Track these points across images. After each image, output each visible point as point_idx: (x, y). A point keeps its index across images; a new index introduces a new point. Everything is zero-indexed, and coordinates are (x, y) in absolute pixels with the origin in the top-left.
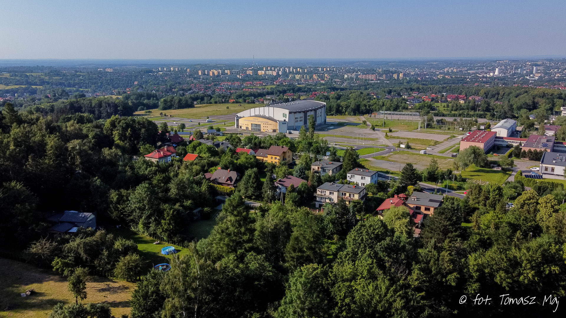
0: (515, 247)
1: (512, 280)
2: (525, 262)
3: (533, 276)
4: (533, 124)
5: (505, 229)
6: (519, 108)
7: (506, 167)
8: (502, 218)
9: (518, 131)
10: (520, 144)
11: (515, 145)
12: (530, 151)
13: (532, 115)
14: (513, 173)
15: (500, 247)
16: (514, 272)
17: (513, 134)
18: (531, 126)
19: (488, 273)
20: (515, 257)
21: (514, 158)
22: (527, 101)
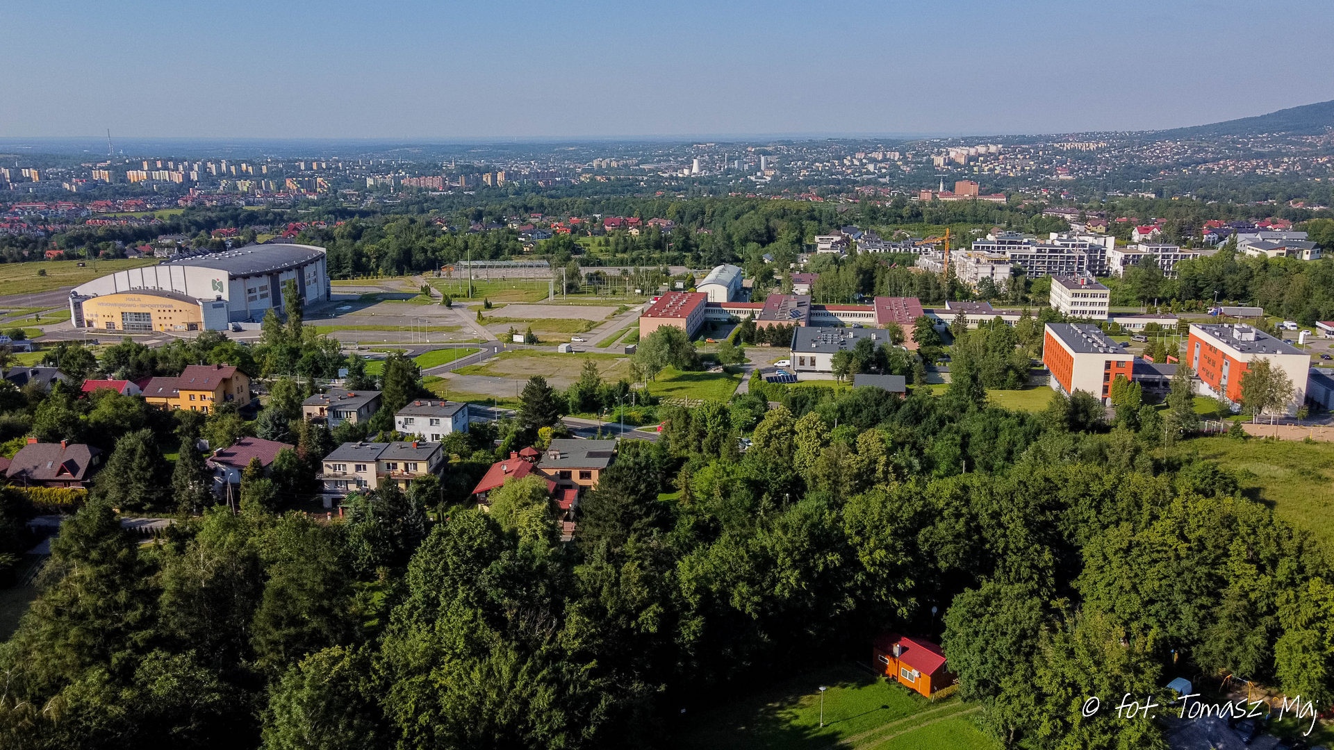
0: (763, 528)
1: (763, 596)
2: (781, 555)
3: (798, 580)
4: (771, 273)
5: (741, 493)
6: (744, 241)
7: (730, 365)
8: (733, 472)
9: (746, 289)
10: (753, 315)
11: (743, 317)
12: (771, 329)
13: (768, 255)
14: (746, 376)
15: (735, 532)
16: (763, 581)
17: (738, 294)
18: (767, 276)
19: (718, 591)
20: (763, 548)
21: (743, 345)
22: (757, 227)
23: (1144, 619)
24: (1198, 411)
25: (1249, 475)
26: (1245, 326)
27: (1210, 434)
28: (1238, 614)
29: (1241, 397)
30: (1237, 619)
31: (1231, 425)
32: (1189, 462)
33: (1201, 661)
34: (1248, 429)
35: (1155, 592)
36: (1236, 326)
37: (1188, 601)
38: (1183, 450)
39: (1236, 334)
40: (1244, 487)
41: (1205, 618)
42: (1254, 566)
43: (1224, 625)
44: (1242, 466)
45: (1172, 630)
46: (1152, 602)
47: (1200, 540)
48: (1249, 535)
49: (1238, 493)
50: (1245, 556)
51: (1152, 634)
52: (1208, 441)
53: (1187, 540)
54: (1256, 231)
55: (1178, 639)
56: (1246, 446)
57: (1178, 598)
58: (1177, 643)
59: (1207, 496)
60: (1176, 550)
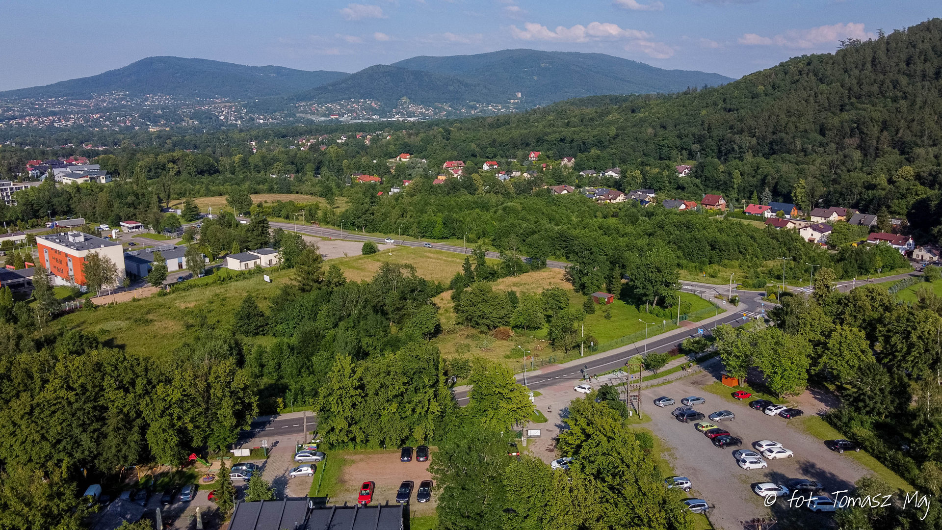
23: (56, 457)
24: (58, 297)
25: (104, 332)
26: (75, 232)
27: (71, 311)
28: (120, 426)
29: (86, 281)
30: (119, 429)
31: (84, 301)
32: (61, 334)
33: (103, 467)
34: (96, 301)
35: (59, 434)
36: (69, 233)
37: (85, 431)
38: (55, 328)
39: (71, 239)
40: (103, 341)
41: (98, 437)
42: (122, 390)
43: (112, 437)
44: (98, 327)
45: (78, 455)
46: (59, 442)
47: (83, 386)
48: (113, 371)
49: (100, 346)
50: (114, 386)
51: (64, 465)
52: (72, 316)
53: (73, 389)
54: (66, 166)
55: (84, 459)
56: (98, 313)
57: (77, 431)
58: (83, 462)
59: (79, 354)
60: (67, 399)
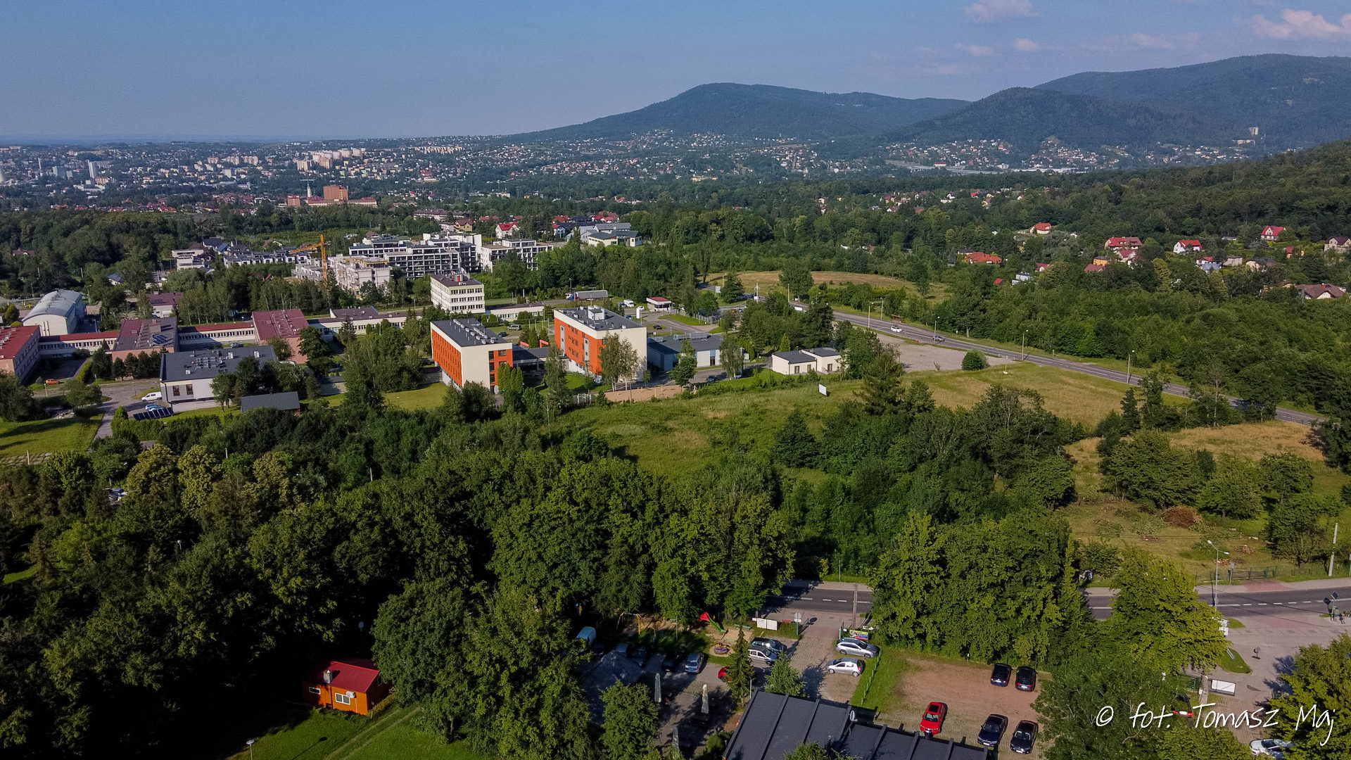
0: (153, 584)
1: (163, 661)
2: (180, 610)
3: (204, 633)
4: (123, 296)
5: (121, 552)
6: (81, 261)
7: (84, 407)
8: (105, 530)
9: (92, 316)
10: (106, 346)
11: (93, 349)
12: (131, 359)
13: (114, 276)
14: (106, 417)
15: (117, 598)
16: (162, 644)
17: (81, 324)
18: (118, 300)
19: (104, 671)
20: (157, 608)
21: (98, 382)
22: (95, 244)
23: (551, 584)
24: (571, 386)
25: (616, 436)
26: (596, 307)
27: (582, 406)
28: (623, 559)
29: (601, 370)
30: (622, 563)
31: (597, 395)
32: (569, 433)
33: (600, 607)
34: (611, 396)
35: (557, 556)
36: (589, 308)
37: (584, 558)
38: (563, 424)
39: (590, 315)
40: (613, 447)
41: (598, 568)
42: (629, 515)
43: (614, 571)
44: (610, 430)
45: (574, 586)
46: (555, 565)
47: (586, 501)
48: (621, 488)
49: (610, 454)
50: (621, 507)
51: (559, 594)
52: (582, 412)
53: (576, 504)
54: (593, 224)
55: (580, 593)
56: (611, 412)
57: (576, 556)
58: (579, 596)
59: (586, 461)
60: (569, 514)
